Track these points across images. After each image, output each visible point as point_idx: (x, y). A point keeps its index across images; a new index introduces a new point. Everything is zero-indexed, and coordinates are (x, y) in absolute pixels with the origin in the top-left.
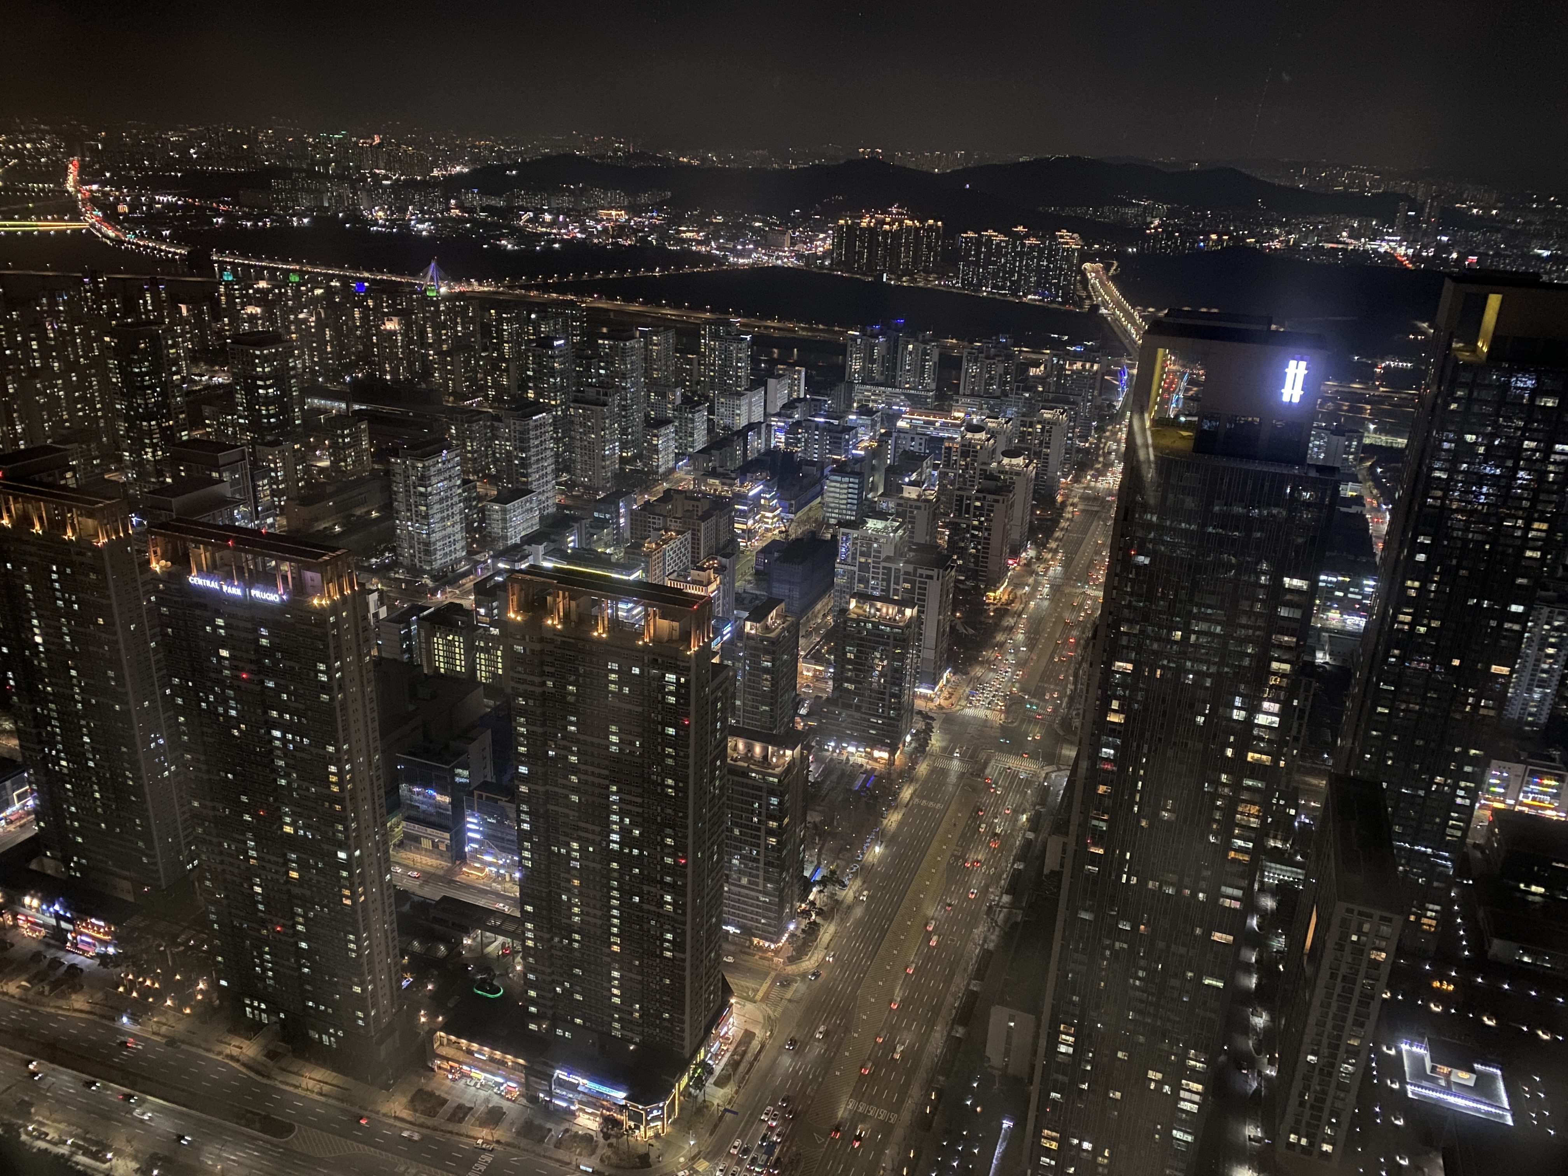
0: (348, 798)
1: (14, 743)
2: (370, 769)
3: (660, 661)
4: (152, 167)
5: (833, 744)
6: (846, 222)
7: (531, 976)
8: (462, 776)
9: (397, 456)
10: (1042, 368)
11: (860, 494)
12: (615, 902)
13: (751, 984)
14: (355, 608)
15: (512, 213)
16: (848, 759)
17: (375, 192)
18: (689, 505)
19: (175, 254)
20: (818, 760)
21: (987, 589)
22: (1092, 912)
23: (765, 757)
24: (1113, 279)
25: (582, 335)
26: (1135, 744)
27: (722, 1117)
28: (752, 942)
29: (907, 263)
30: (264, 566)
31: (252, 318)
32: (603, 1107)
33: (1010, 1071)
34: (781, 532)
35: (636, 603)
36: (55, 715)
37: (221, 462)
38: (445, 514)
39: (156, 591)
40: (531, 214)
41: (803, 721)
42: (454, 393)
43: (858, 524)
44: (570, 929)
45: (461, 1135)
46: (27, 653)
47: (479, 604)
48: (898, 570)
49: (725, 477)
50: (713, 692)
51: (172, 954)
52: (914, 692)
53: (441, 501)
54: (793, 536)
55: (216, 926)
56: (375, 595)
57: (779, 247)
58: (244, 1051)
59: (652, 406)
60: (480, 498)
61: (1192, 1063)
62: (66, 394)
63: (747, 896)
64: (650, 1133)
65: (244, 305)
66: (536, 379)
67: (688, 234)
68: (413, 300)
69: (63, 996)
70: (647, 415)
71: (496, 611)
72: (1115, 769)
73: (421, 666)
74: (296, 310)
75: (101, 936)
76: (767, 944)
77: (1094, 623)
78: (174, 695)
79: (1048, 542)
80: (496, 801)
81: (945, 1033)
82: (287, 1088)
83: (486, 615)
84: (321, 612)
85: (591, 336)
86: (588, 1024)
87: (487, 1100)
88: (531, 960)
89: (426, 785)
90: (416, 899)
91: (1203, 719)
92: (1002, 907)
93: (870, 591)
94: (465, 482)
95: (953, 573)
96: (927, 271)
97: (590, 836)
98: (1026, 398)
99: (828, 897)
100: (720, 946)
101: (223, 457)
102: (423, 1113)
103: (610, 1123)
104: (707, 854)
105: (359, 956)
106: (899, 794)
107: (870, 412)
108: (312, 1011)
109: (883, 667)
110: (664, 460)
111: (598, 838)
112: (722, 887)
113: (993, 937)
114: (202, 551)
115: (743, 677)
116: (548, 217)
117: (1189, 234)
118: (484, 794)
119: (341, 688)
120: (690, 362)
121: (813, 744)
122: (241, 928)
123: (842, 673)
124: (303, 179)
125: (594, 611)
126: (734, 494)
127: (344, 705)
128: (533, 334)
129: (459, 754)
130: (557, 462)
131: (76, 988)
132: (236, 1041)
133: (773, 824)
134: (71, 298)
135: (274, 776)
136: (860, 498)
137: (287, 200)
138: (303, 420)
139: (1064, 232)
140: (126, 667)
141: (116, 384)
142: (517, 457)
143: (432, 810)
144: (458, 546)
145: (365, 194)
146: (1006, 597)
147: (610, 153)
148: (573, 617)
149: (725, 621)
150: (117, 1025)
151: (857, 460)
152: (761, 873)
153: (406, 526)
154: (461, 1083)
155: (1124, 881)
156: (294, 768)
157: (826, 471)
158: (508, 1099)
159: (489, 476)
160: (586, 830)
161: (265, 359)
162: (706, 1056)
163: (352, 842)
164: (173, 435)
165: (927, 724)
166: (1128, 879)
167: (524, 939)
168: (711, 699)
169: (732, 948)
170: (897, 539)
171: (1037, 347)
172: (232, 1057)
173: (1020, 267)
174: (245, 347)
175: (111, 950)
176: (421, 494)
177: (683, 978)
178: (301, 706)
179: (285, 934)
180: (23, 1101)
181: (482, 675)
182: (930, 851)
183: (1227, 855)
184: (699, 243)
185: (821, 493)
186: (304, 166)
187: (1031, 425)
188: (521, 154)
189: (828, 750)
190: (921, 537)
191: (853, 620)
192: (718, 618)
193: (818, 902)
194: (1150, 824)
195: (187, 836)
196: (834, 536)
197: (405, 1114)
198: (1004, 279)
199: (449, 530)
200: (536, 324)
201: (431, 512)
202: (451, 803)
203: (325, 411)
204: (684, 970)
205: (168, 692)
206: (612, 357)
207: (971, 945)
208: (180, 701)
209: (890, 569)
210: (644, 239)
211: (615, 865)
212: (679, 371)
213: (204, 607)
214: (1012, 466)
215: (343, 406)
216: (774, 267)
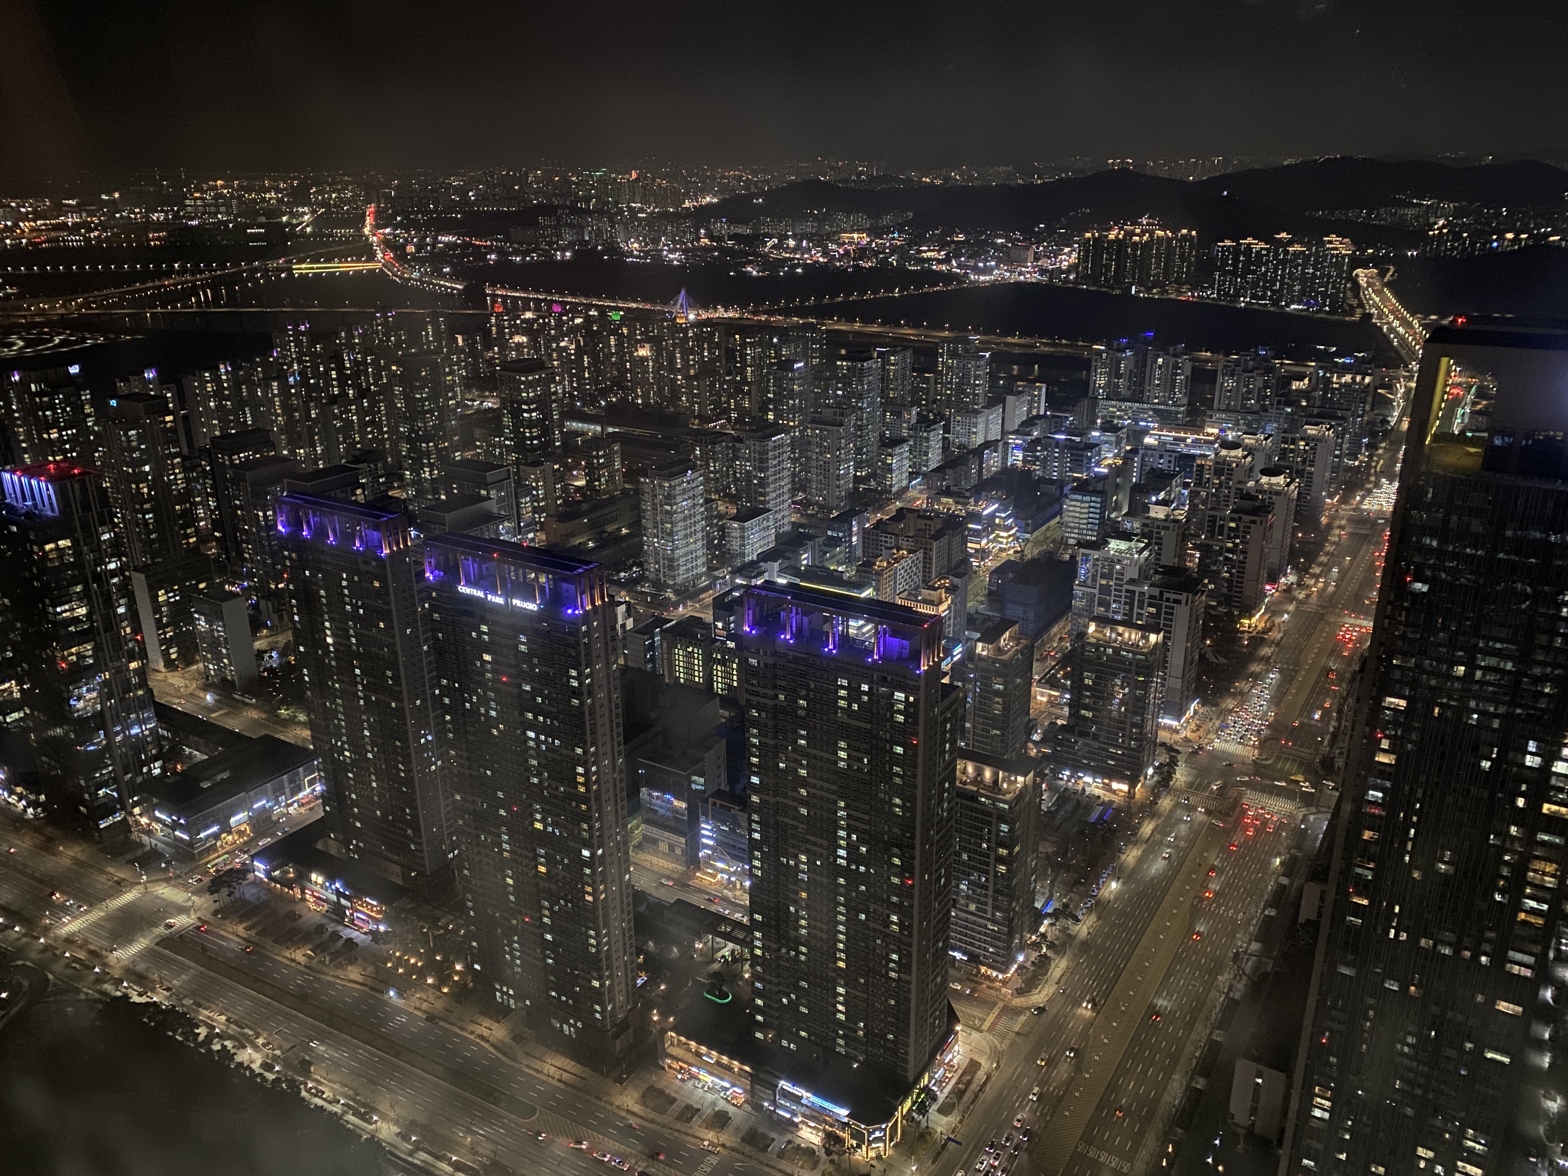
0: (593, 799)
1: (307, 733)
2: (614, 772)
3: (889, 678)
4: (435, 211)
5: (1068, 773)
6: (1093, 235)
7: (759, 985)
8: (698, 783)
9: (646, 476)
10: (1306, 381)
11: (1102, 513)
12: (841, 918)
13: (978, 1013)
14: (604, 619)
15: (758, 240)
16: (1084, 790)
17: (631, 223)
18: (921, 524)
19: (453, 289)
20: (1052, 788)
21: (1241, 616)
22: (1354, 967)
23: (996, 781)
24: (1389, 285)
25: (821, 358)
26: (1407, 788)
27: (944, 1146)
28: (979, 971)
29: (1158, 275)
30: (525, 577)
31: (519, 346)
32: (826, 1122)
33: (1256, 1131)
34: (1016, 552)
35: (868, 621)
36: (341, 709)
37: (489, 480)
38: (688, 531)
39: (430, 599)
40: (776, 241)
41: (1036, 747)
42: (699, 416)
43: (1100, 544)
44: (797, 942)
45: (689, 1135)
46: (320, 652)
47: (716, 619)
48: (1142, 594)
49: (959, 496)
50: (942, 713)
51: (434, 937)
52: (1158, 723)
53: (685, 519)
54: (1029, 556)
55: (472, 913)
56: (623, 608)
57: (1022, 262)
58: (494, 1032)
59: (888, 426)
60: (720, 516)
61: (1470, 1144)
62: (358, 419)
63: (974, 923)
64: (872, 1154)
65: (512, 335)
66: (776, 401)
67: (929, 254)
68: (663, 327)
69: (340, 966)
70: (882, 435)
71: (732, 625)
72: (1383, 813)
73: (663, 675)
74: (557, 339)
75: (373, 914)
76: (995, 974)
77: (1362, 655)
78: (442, 695)
79: (1310, 567)
80: (729, 809)
81: (1184, 1083)
82: (531, 1072)
83: (723, 629)
84: (575, 622)
85: (830, 357)
86: (813, 1038)
87: (714, 1104)
88: (759, 968)
89: (664, 791)
90: (652, 900)
91: (1489, 764)
92: (1250, 955)
93: (1110, 615)
94: (708, 501)
95: (1204, 598)
96: (1179, 282)
97: (819, 850)
98: (1288, 413)
99: (1060, 931)
100: (946, 972)
101: (491, 476)
102: (654, 1109)
103: (830, 1137)
104: (934, 877)
105: (599, 951)
106: (1138, 829)
107: (1115, 429)
108: (554, 1001)
109: (1124, 695)
110: (897, 480)
111: (825, 853)
112: (949, 911)
113: (1240, 986)
114: (470, 562)
115: (974, 699)
116: (792, 243)
117: (1481, 234)
118: (718, 802)
119: (590, 694)
120: (926, 381)
121: (1047, 772)
122: (493, 916)
123: (1079, 699)
124: (567, 215)
125: (826, 627)
126: (967, 512)
127: (592, 709)
128: (774, 358)
129: (696, 762)
130: (793, 481)
131: (352, 961)
132: (487, 1022)
133: (1003, 852)
134: (365, 331)
135: (527, 774)
136: (1102, 517)
137: (551, 236)
138: (563, 443)
139: (1333, 237)
140: (402, 668)
141: (400, 408)
142: (756, 477)
143: (669, 814)
144: (700, 562)
145: (622, 227)
146: (1263, 624)
147: (854, 177)
148: (806, 633)
149: (955, 641)
150: (385, 997)
151: (1100, 478)
152: (990, 901)
153: (653, 542)
154: (690, 1084)
155: (1392, 935)
156: (546, 768)
157: (1066, 490)
158: (734, 1105)
159: (729, 495)
160: (814, 844)
161: (530, 385)
162: (929, 1082)
163: (595, 841)
164: (448, 455)
165: (1172, 757)
166: (1397, 934)
167: (752, 948)
168: (940, 719)
169: (958, 975)
170: (1142, 560)
171: (1300, 360)
172: (482, 1037)
173: (1282, 276)
174: (512, 374)
175: (382, 928)
176: (667, 512)
177: (909, 1001)
178: (554, 710)
179: (533, 925)
180: (304, 1060)
181: (718, 686)
182: (1172, 890)
183: (1516, 916)
184: (940, 262)
185: (1060, 512)
186: (568, 203)
187: (1293, 441)
188: (767, 182)
189: (1062, 779)
190: (1169, 560)
191: (1090, 644)
192: (948, 638)
193: (1049, 935)
194: (1424, 876)
195: (450, 826)
196: (1073, 557)
197: (637, 1108)
198: (1265, 289)
199: (692, 547)
200: (778, 348)
201: (675, 529)
202: (688, 809)
203: (583, 434)
204: (909, 992)
205: (437, 692)
206: (850, 378)
207: (1213, 994)
208: (447, 701)
209: (1134, 592)
210: (884, 261)
211: (841, 881)
212: (915, 390)
213: (470, 614)
214: (1271, 485)
215: (599, 428)
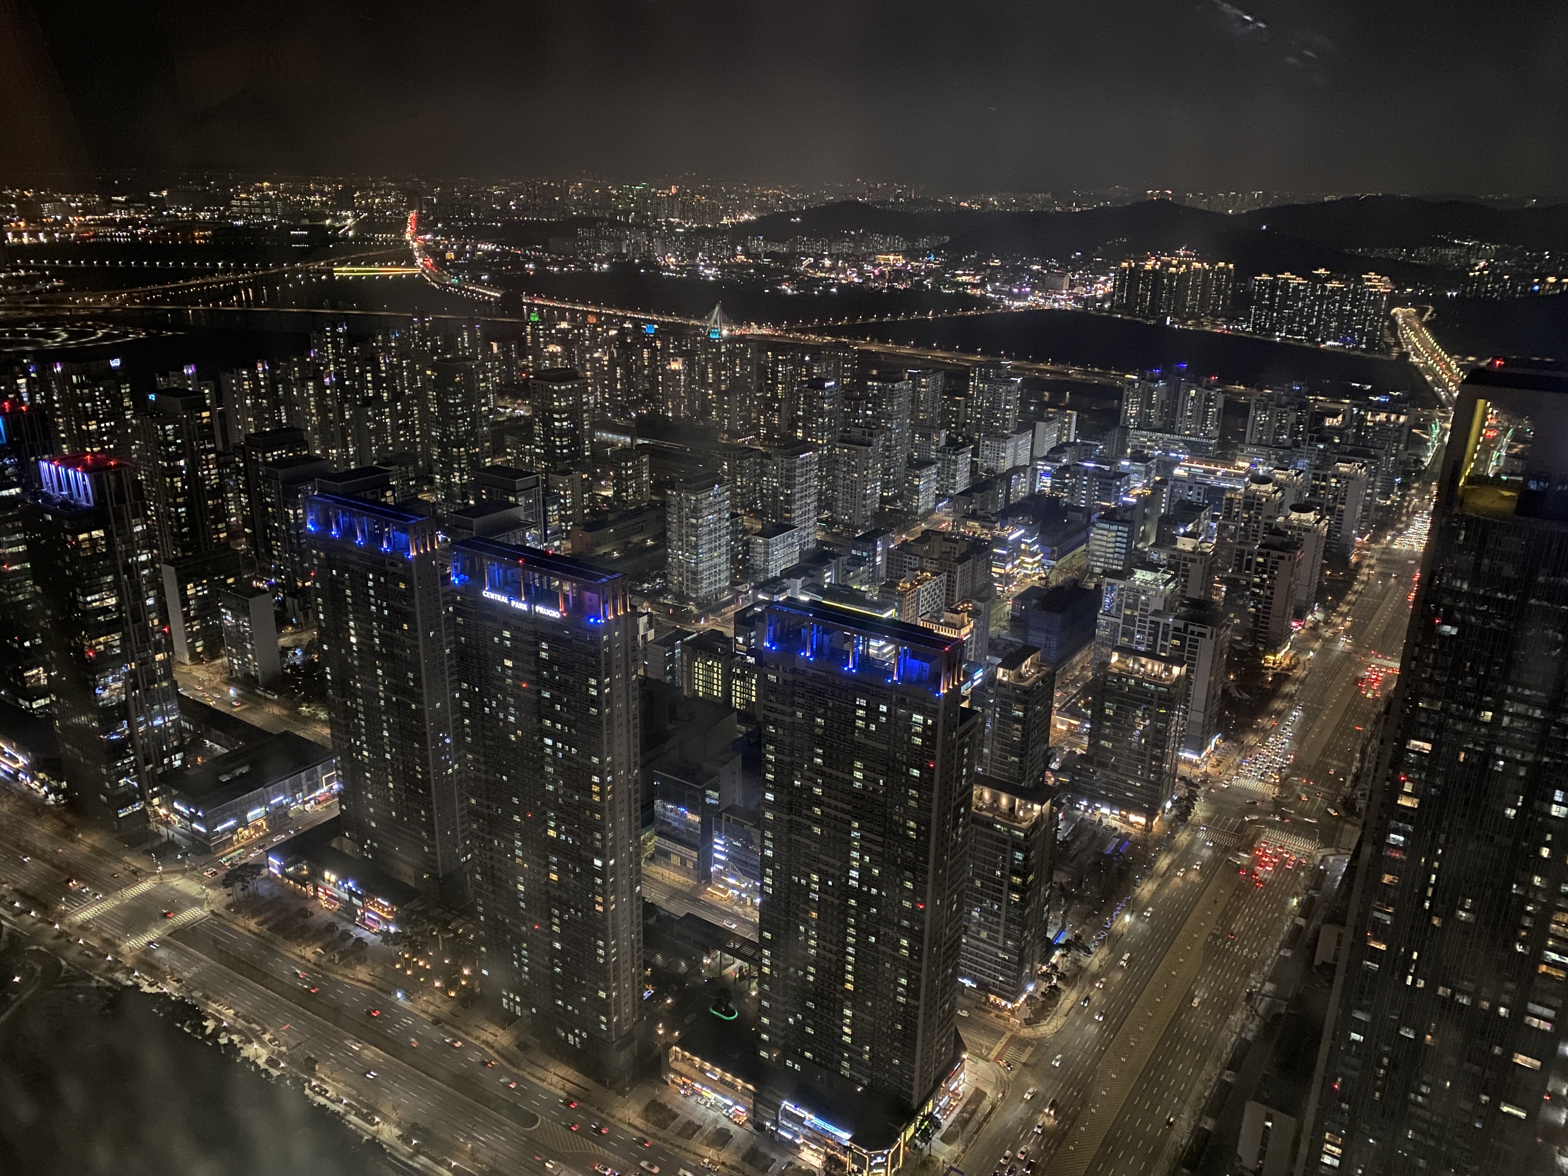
0: (607, 808)
1: (327, 731)
2: (629, 782)
3: (908, 700)
4: (476, 219)
5: (1085, 803)
6: (1130, 264)
7: (765, 1004)
8: (713, 797)
9: (673, 489)
10: (1340, 418)
11: (1129, 543)
12: (851, 940)
13: (985, 1042)
14: (626, 629)
15: (794, 258)
16: (1100, 821)
17: (669, 238)
18: (946, 547)
19: (490, 296)
20: (1067, 818)
21: (1266, 652)
23: (1012, 809)
24: (1428, 325)
25: (852, 377)
26: (1429, 833)
28: (988, 999)
29: (1193, 306)
30: (549, 585)
31: (553, 355)
32: (828, 1145)
34: (1041, 579)
35: (889, 642)
36: (361, 709)
37: (518, 487)
38: (713, 545)
39: (454, 603)
40: (812, 260)
41: (1054, 776)
42: (728, 431)
43: (1125, 574)
44: (806, 961)
45: (689, 1151)
46: (343, 651)
47: (738, 633)
48: (1167, 625)
49: (985, 520)
50: (961, 737)
51: (444, 940)
52: (1178, 756)
53: (710, 532)
54: (1054, 583)
55: (482, 918)
56: (645, 619)
57: (1057, 289)
58: (499, 1038)
59: (916, 447)
60: (745, 532)
62: (392, 422)
63: (985, 951)
65: (546, 344)
66: (807, 419)
67: (965, 278)
68: (696, 342)
69: (348, 966)
70: (910, 456)
71: (753, 641)
72: (1404, 857)
73: (682, 687)
74: (591, 350)
75: (384, 915)
76: (1004, 1003)
77: (1388, 696)
78: (462, 699)
79: (1338, 606)
80: (742, 825)
81: (1193, 1123)
82: (534, 1080)
83: (744, 644)
84: (596, 631)
85: (861, 377)
86: (817, 1059)
87: (716, 1121)
88: (766, 987)
89: (678, 804)
90: (662, 913)
91: (1514, 812)
92: (1264, 995)
93: (1134, 646)
94: (733, 515)
95: (1229, 632)
96: (1215, 315)
97: (830, 870)
98: (1320, 450)
99: (1071, 962)
100: (955, 998)
101: (519, 483)
102: (655, 1124)
103: (831, 1161)
104: (946, 902)
105: (606, 963)
106: (1155, 862)
107: (1145, 459)
108: (560, 1010)
109: (1145, 726)
110: (923, 501)
111: (838, 873)
112: (960, 938)
113: (1252, 1027)
114: (495, 567)
115: (993, 724)
116: (827, 263)
117: (1523, 277)
118: (732, 817)
119: (609, 704)
120: (957, 404)
121: (1064, 801)
122: (503, 922)
123: (1099, 729)
124: (605, 228)
125: (846, 646)
126: (993, 537)
127: (610, 721)
128: (806, 376)
129: (711, 776)
130: (819, 500)
131: (361, 960)
132: (492, 1029)
133: (1017, 880)
134: (402, 335)
135: (543, 781)
136: (1129, 547)
137: (590, 247)
138: (592, 453)
139: (1372, 275)
140: (423, 671)
141: (433, 413)
142: (782, 494)
143: (682, 827)
144: (723, 576)
145: (659, 241)
146: (1287, 661)
147: (892, 200)
148: (826, 651)
149: (976, 666)
150: (393, 998)
151: (1128, 507)
152: (1002, 929)
153: (677, 554)
154: (692, 1100)
155: (1409, 982)
156: (562, 776)
157: (1094, 518)
158: (735, 1123)
159: (756, 511)
160: (827, 864)
161: (562, 394)
162: (934, 1109)
163: (608, 851)
164: (478, 461)
165: (1190, 791)
166: (1414, 982)
167: (761, 966)
168: (958, 743)
169: (967, 1002)
170: (1168, 592)
171: (1336, 395)
172: (487, 1044)
173: (1320, 311)
174: (544, 383)
175: (392, 929)
176: (693, 525)
177: (916, 1026)
178: (572, 718)
179: (542, 933)
180: (309, 1058)
181: (737, 701)
182: (1186, 926)
183: (1537, 968)
184: (974, 286)
185: (1086, 540)
186: (607, 216)
187: (1325, 478)
188: (806, 201)
189: (1079, 809)
190: (1195, 592)
191: (1113, 674)
192: (969, 662)
193: (1060, 967)
194: (1444, 923)
195: (463, 831)
196: (1098, 586)
197: (638, 1122)
198: (1301, 324)
199: (716, 560)
200: (809, 366)
201: (700, 543)
202: (701, 823)
203: (612, 444)
204: (917, 1017)
205: (457, 695)
206: (880, 398)
207: (1225, 1033)
208: (466, 704)
209: (1158, 624)
210: (920, 283)
211: (853, 902)
212: (945, 413)
213: (494, 619)
214: (1301, 521)
215: (628, 440)
216: (1052, 310)
